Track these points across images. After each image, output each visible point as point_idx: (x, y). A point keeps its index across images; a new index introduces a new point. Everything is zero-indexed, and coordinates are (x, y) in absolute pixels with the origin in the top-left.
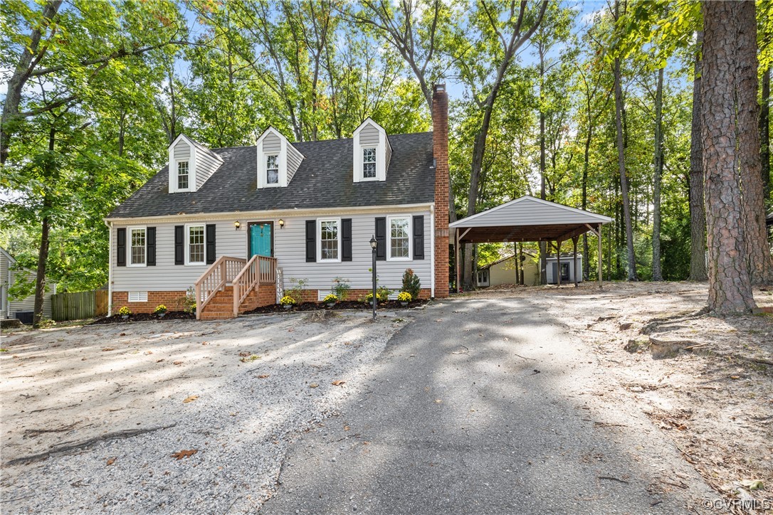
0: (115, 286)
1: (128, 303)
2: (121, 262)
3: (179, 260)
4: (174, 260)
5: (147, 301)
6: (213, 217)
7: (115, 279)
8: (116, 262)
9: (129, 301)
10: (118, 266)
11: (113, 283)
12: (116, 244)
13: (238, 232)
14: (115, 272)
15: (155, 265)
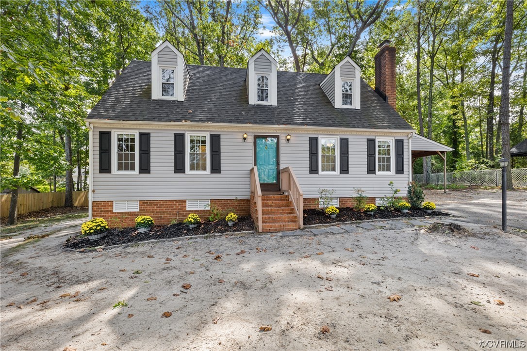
0: (96, 195)
1: (113, 213)
2: (105, 168)
3: (179, 168)
4: (173, 168)
5: (138, 210)
6: (218, 127)
7: (96, 188)
8: (98, 168)
9: (114, 211)
10: (100, 172)
11: (94, 191)
12: (98, 148)
13: (245, 144)
14: (96, 180)
15: (149, 173)
